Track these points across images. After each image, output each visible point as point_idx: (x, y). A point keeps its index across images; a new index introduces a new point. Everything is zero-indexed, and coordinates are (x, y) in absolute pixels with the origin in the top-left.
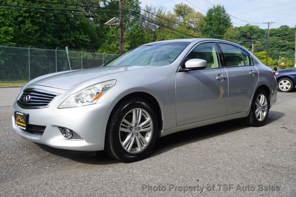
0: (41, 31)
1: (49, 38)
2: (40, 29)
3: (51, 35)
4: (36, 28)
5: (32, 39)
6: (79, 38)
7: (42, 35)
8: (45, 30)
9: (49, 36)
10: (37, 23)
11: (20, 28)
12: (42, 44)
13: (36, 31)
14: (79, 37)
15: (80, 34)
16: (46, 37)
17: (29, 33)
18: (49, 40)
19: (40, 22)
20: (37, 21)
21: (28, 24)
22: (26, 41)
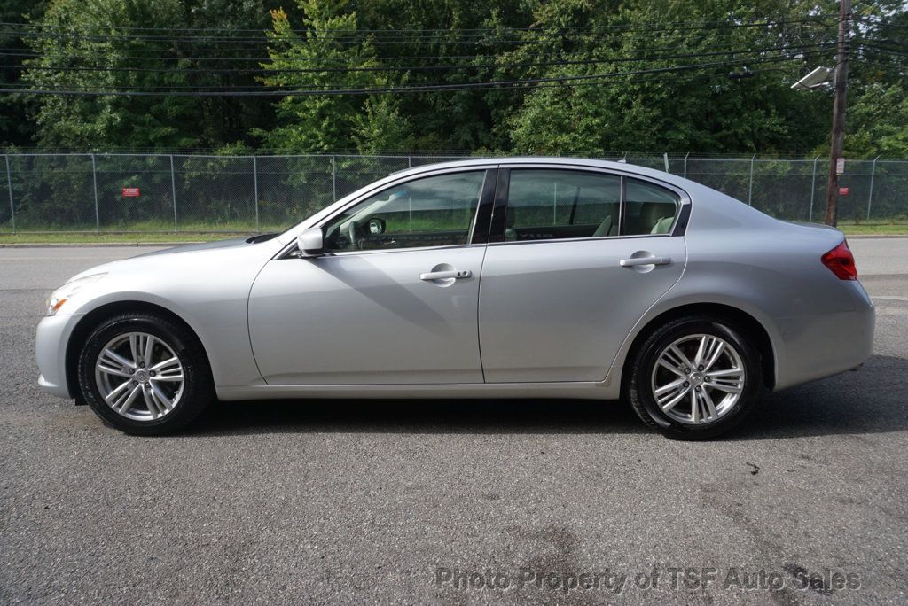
0: (666, 119)
1: (681, 132)
2: (664, 114)
3: (689, 124)
4: (656, 112)
5: (643, 138)
6: (764, 126)
7: (668, 126)
8: (675, 115)
9: (683, 127)
10: (657, 102)
11: (622, 117)
12: (667, 145)
13: (654, 120)
14: (763, 124)
15: (768, 114)
16: (677, 130)
17: (638, 127)
18: (681, 137)
19: (662, 98)
20: (657, 97)
21: (637, 107)
22: (630, 141)
